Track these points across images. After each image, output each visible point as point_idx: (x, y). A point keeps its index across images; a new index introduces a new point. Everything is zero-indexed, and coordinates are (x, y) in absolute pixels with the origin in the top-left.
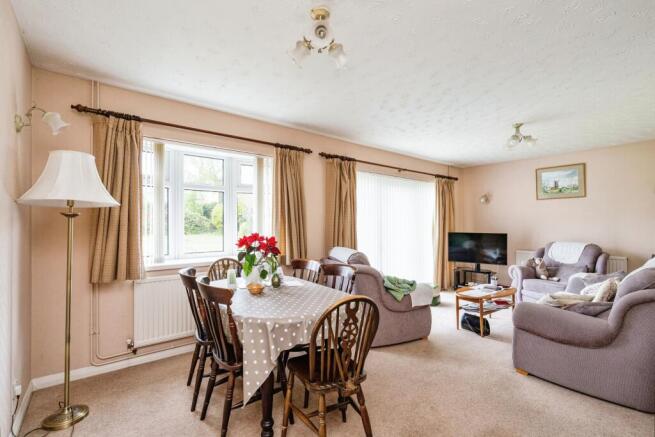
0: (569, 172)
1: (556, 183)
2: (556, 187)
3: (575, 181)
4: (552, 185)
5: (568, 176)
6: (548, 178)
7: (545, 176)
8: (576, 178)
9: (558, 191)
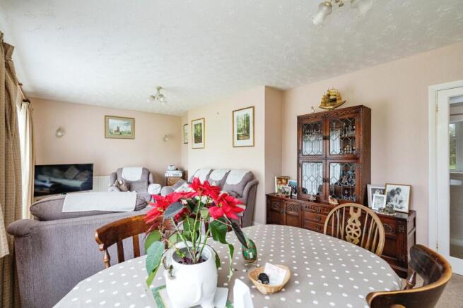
0: (126, 122)
1: (118, 128)
2: (118, 130)
3: (129, 128)
4: (116, 129)
5: (125, 124)
6: (114, 124)
7: (111, 121)
8: (130, 127)
9: (119, 134)
